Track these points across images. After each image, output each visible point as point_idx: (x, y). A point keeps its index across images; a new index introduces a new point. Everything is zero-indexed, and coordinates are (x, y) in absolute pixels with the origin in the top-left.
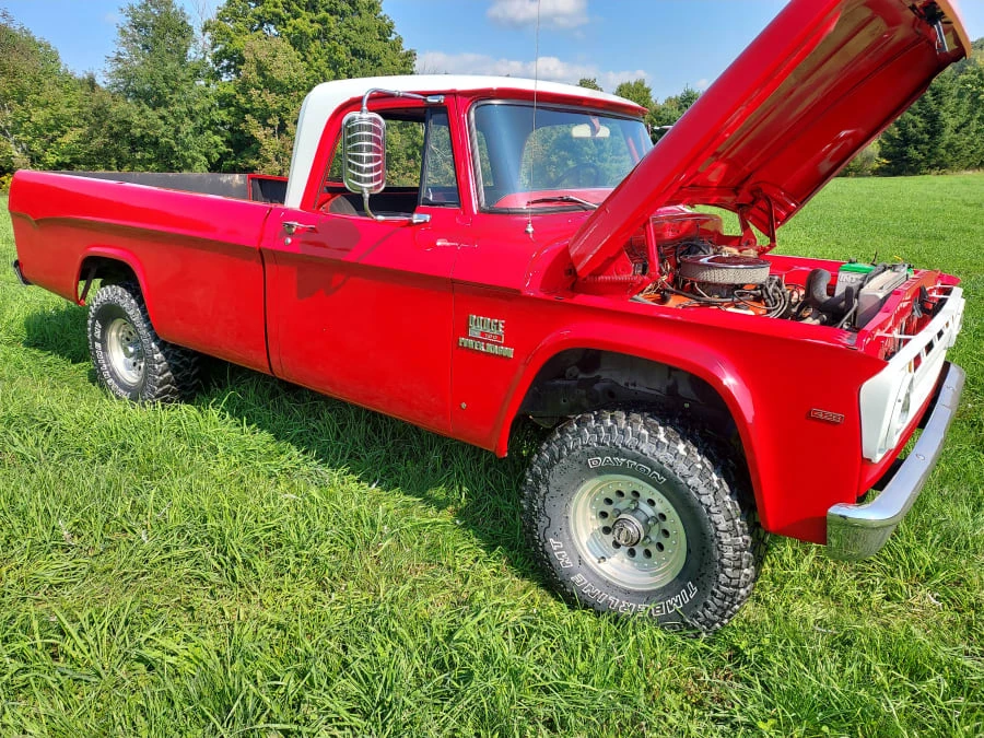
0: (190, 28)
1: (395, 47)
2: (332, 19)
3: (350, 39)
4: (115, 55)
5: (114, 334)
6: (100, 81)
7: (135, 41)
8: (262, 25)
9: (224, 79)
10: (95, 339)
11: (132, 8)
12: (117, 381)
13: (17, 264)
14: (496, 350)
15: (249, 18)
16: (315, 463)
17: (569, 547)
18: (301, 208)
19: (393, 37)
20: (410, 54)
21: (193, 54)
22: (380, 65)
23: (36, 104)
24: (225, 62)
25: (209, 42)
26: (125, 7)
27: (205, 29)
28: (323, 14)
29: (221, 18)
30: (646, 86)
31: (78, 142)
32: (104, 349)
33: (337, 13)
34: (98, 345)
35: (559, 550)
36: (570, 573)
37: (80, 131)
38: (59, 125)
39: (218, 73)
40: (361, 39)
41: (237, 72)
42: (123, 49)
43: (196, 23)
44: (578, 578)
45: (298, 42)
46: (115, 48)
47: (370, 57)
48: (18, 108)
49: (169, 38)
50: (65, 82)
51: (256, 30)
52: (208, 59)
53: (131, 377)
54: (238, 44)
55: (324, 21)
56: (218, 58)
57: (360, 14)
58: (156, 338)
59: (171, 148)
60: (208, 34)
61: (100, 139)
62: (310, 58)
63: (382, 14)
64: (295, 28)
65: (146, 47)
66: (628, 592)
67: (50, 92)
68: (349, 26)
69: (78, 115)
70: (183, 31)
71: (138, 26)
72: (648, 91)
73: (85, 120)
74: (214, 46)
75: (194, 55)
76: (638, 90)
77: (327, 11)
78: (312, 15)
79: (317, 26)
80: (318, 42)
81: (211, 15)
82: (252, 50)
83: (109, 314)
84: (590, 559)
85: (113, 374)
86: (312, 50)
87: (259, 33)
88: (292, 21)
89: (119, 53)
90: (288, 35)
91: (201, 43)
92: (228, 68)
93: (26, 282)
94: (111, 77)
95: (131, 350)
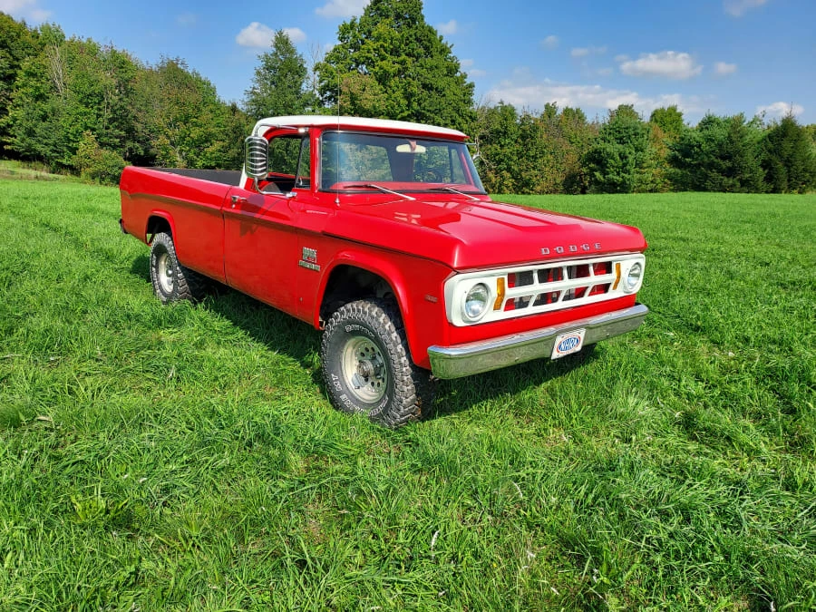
0: (305, 69)
1: (459, 82)
2: (409, 60)
3: (421, 75)
4: (251, 90)
5: (163, 263)
6: (240, 106)
7: (266, 79)
8: (357, 66)
9: (326, 106)
10: (153, 265)
11: (266, 56)
12: (162, 291)
13: (121, 221)
14: (313, 266)
15: (348, 61)
16: (250, 340)
17: (341, 379)
18: (245, 188)
19: (458, 74)
20: (471, 86)
21: (305, 87)
22: (444, 95)
23: (196, 125)
24: (328, 93)
25: (318, 79)
26: (262, 54)
27: (316, 68)
28: (403, 57)
29: (328, 60)
30: (678, 111)
31: (220, 151)
32: (157, 272)
33: (414, 56)
34: (154, 269)
35: (336, 380)
36: (340, 393)
37: (221, 143)
38: (208, 139)
39: (322, 101)
40: (429, 76)
41: (336, 101)
42: (257, 85)
43: (309, 66)
44: (343, 397)
45: (383, 79)
46: (252, 84)
47: (437, 89)
48: (183, 128)
49: (289, 76)
50: (217, 108)
51: (353, 69)
52: (316, 92)
53: (169, 288)
54: (337, 81)
55: (403, 62)
56: (323, 91)
57: (432, 57)
58: (179, 265)
59: (283, 157)
60: (318, 73)
61: (236, 150)
62: (390, 91)
63: (451, 55)
64: (381, 68)
65: (273, 83)
66: (364, 404)
67: (206, 115)
68: (421, 66)
69: (223, 132)
70: (299, 71)
71: (268, 68)
72: (680, 115)
73: (227, 135)
74: (321, 82)
75: (306, 89)
76: (671, 114)
77: (406, 55)
78: (395, 59)
79: (397, 66)
80: (397, 79)
81: (321, 60)
82: (347, 86)
83: (160, 251)
84: (351, 386)
85: (160, 287)
86: (392, 84)
87: (354, 72)
88: (379, 63)
89: (254, 88)
90: (376, 73)
91: (312, 79)
92: (330, 98)
93: (126, 233)
94: (247, 105)
95: (170, 272)
